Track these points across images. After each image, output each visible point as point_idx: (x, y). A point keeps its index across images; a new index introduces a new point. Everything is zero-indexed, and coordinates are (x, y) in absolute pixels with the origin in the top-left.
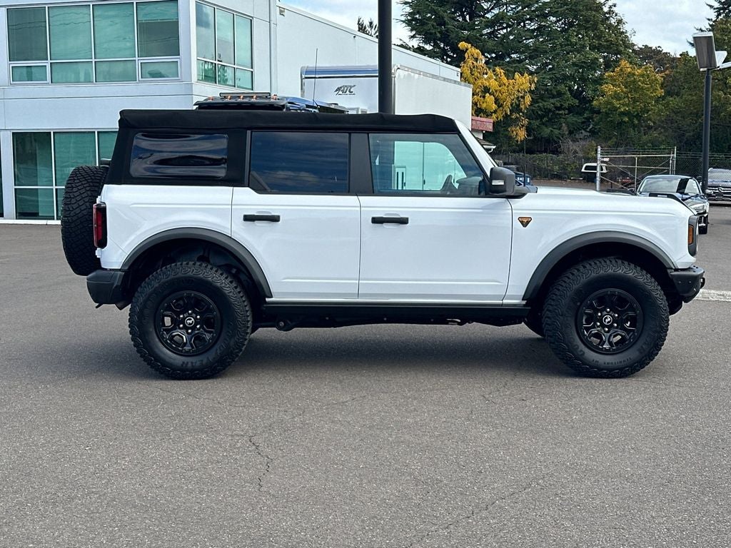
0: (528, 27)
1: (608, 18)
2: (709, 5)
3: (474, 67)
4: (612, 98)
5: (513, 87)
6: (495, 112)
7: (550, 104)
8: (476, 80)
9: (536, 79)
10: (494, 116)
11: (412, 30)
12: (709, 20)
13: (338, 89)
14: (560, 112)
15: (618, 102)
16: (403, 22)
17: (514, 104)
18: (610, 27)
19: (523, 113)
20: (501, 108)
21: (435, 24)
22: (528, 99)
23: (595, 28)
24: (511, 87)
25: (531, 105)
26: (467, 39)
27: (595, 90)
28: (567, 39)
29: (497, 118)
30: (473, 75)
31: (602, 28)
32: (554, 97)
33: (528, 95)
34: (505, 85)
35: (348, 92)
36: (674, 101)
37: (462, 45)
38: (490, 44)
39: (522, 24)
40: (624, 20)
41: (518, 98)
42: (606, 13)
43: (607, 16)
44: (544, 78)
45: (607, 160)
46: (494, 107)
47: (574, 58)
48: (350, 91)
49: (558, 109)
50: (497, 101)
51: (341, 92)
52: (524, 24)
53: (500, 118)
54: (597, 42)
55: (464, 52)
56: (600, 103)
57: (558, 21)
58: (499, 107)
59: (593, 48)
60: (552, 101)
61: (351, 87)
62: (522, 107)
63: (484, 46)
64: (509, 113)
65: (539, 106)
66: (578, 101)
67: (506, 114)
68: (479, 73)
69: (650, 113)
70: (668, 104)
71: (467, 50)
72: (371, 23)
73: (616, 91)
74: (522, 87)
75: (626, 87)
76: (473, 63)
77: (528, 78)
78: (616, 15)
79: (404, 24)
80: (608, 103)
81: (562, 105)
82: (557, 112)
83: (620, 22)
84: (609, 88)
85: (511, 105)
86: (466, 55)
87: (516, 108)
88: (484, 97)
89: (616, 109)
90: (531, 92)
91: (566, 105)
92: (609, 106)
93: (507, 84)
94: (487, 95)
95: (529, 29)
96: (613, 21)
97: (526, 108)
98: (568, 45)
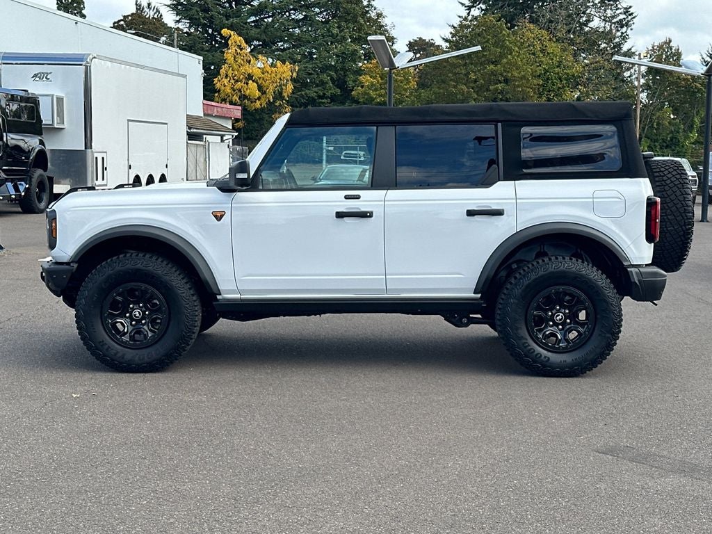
0: (293, 17)
1: (367, 12)
2: (461, 3)
3: (237, 54)
4: (369, 89)
5: (276, 76)
6: (259, 98)
7: (312, 92)
8: (240, 67)
9: (297, 68)
10: (258, 102)
11: (177, 15)
12: (460, 17)
13: (35, 76)
14: (323, 101)
15: (374, 93)
16: (168, 6)
17: (277, 92)
18: (370, 19)
19: (286, 100)
20: (264, 95)
21: (199, 9)
22: (290, 87)
23: (355, 21)
24: (273, 75)
25: (293, 93)
26: (231, 26)
27: (354, 81)
28: (328, 30)
29: (261, 105)
30: (237, 61)
31: (362, 21)
32: (317, 86)
33: (290, 82)
34: (268, 72)
35: (44, 79)
36: (424, 94)
37: (225, 32)
38: (254, 32)
39: (287, 14)
40: (384, 14)
41: (280, 86)
42: (365, 7)
43: (367, 9)
44: (306, 67)
45: (332, 148)
46: (258, 94)
47: (336, 48)
48: (46, 78)
49: (320, 97)
50: (260, 88)
51: (37, 79)
52: (289, 14)
53: (264, 105)
54: (357, 34)
55: (227, 39)
56: (359, 93)
57: (321, 13)
58: (262, 94)
59: (354, 40)
60: (316, 89)
61: (48, 74)
62: (285, 94)
63: (247, 34)
64: (272, 100)
65: (301, 94)
66: (339, 91)
67: (269, 101)
68: (243, 60)
69: (403, 104)
70: (420, 96)
71: (230, 36)
72: (149, 4)
73: (372, 82)
74: (284, 75)
75: (382, 79)
76: (236, 50)
77: (289, 66)
78: (375, 9)
79: (169, 9)
80: (366, 93)
81: (324, 94)
82: (320, 100)
83: (379, 15)
84: (366, 79)
85: (274, 93)
86: (230, 42)
87: (279, 95)
88: (247, 84)
89: (373, 99)
90: (292, 80)
91: (328, 94)
92: (366, 97)
93: (270, 72)
94: (250, 82)
95: (293, 19)
96: (373, 15)
97: (288, 96)
98: (329, 36)
